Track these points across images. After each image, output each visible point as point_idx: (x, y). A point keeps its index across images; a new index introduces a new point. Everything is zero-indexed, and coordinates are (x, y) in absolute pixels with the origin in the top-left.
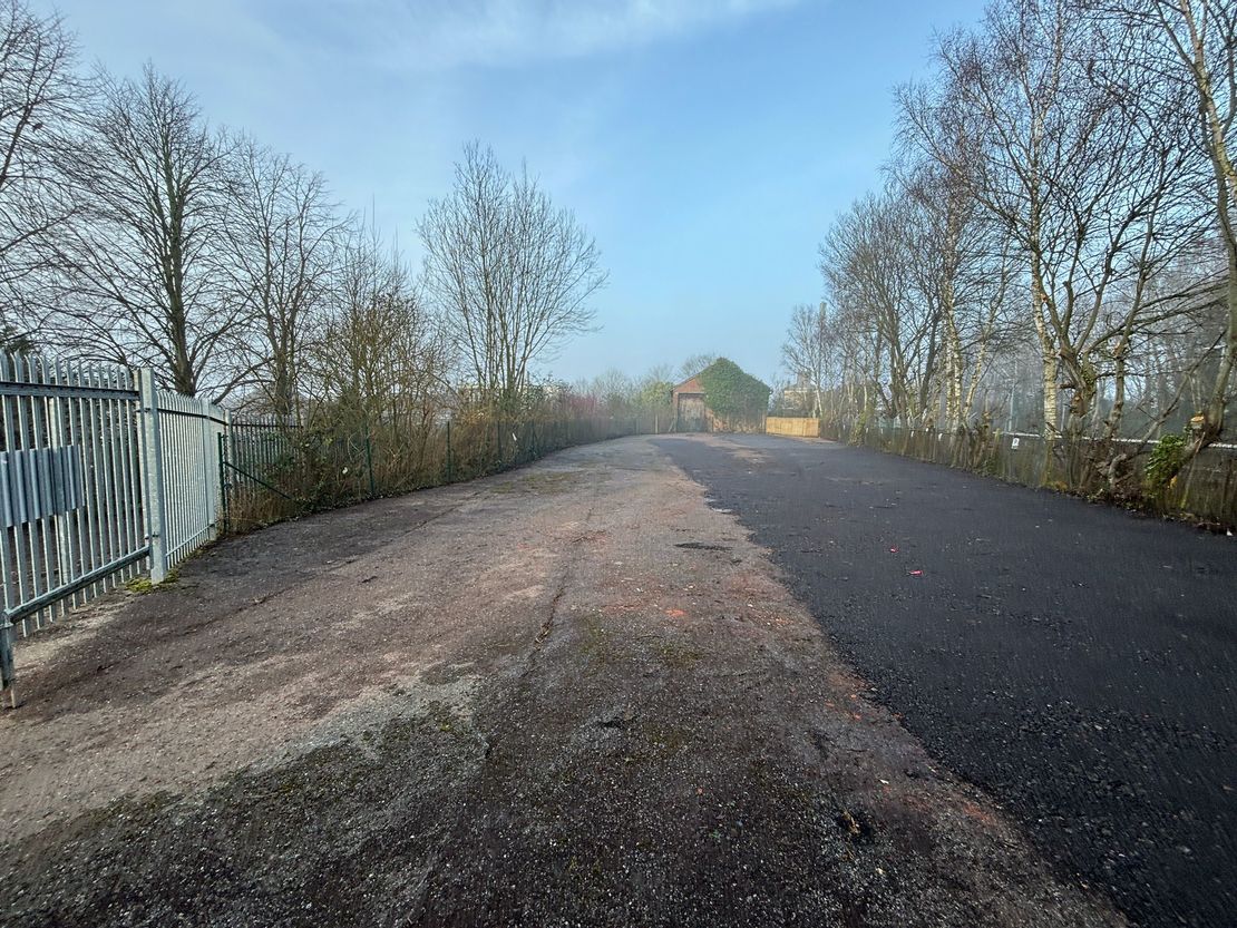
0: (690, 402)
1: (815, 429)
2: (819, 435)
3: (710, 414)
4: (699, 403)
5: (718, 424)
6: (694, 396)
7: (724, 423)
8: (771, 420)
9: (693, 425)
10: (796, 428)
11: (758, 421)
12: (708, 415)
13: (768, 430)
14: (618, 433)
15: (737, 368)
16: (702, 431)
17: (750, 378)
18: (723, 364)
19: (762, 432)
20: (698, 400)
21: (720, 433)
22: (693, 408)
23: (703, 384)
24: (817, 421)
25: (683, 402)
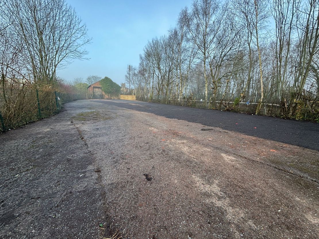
0: (97, 89)
1: (135, 98)
2: (136, 100)
3: (104, 93)
4: (100, 90)
5: (107, 96)
6: (99, 88)
7: (108, 96)
8: (122, 96)
9: (99, 96)
10: (130, 98)
11: (118, 96)
12: (103, 94)
13: (121, 98)
14: (76, 98)
15: (111, 80)
16: (102, 98)
17: (115, 84)
18: (106, 78)
19: (119, 99)
20: (99, 89)
21: (107, 99)
22: (98, 92)
23: (101, 84)
24: (135, 96)
25: (95, 89)
